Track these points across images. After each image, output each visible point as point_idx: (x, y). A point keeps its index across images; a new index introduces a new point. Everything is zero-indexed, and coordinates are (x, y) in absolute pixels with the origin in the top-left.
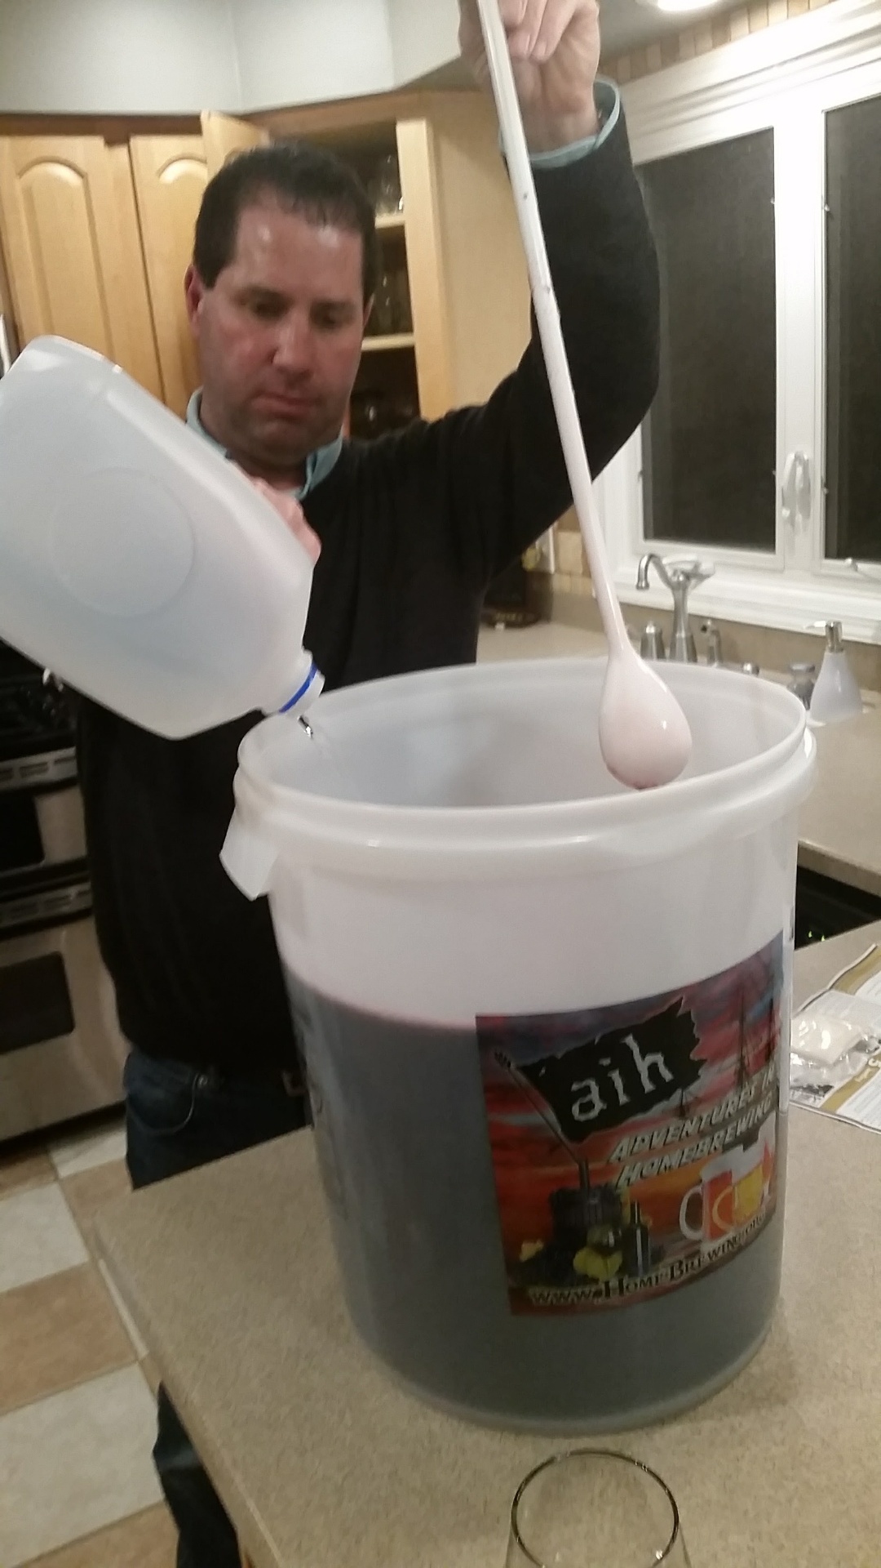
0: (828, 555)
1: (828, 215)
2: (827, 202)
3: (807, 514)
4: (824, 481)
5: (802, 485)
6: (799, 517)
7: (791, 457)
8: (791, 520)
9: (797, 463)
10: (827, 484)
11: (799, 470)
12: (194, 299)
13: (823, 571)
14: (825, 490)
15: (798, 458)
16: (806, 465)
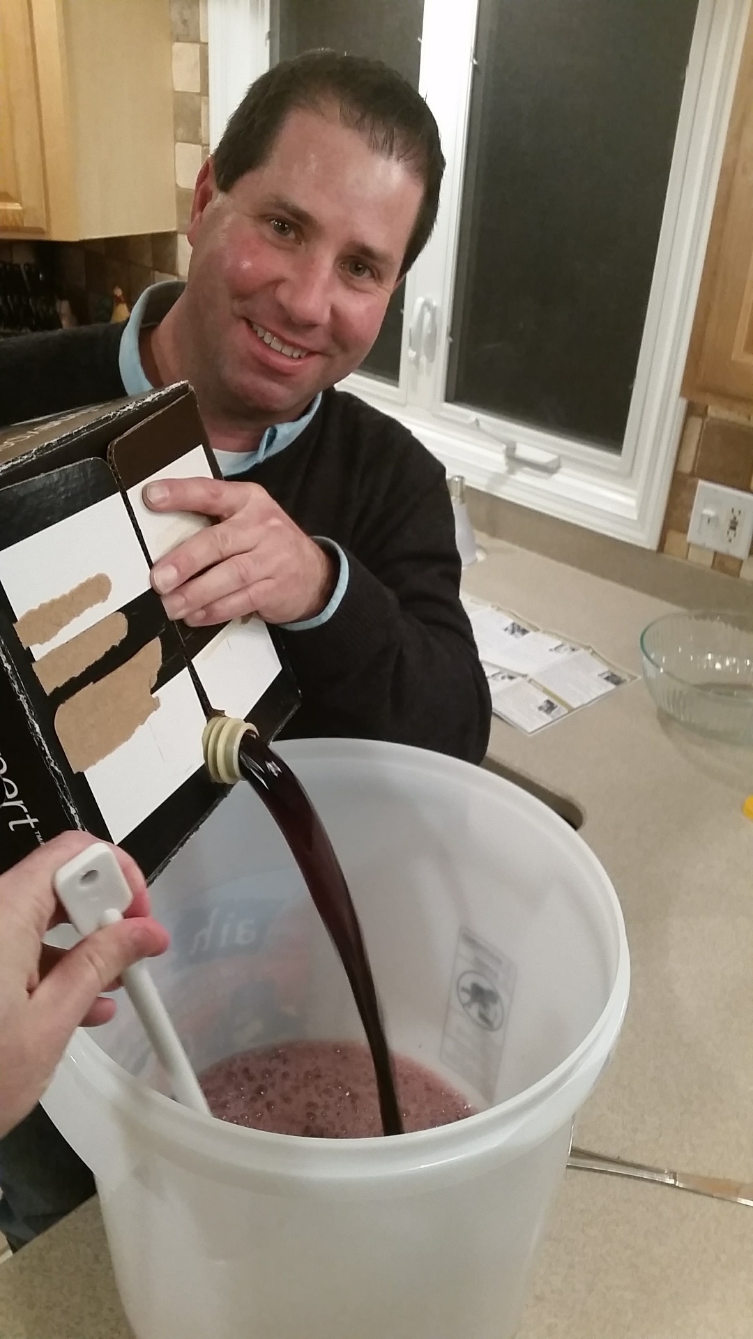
0: (447, 400)
1: (475, 68)
2: (476, 56)
3: (431, 356)
4: (450, 329)
5: (429, 331)
6: (423, 359)
7: (420, 300)
8: (416, 361)
9: (426, 309)
10: (452, 334)
11: (428, 316)
12: (203, 198)
13: (442, 414)
14: (451, 340)
15: (427, 304)
16: (434, 311)
